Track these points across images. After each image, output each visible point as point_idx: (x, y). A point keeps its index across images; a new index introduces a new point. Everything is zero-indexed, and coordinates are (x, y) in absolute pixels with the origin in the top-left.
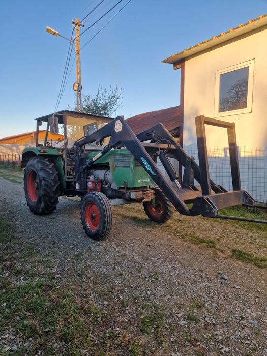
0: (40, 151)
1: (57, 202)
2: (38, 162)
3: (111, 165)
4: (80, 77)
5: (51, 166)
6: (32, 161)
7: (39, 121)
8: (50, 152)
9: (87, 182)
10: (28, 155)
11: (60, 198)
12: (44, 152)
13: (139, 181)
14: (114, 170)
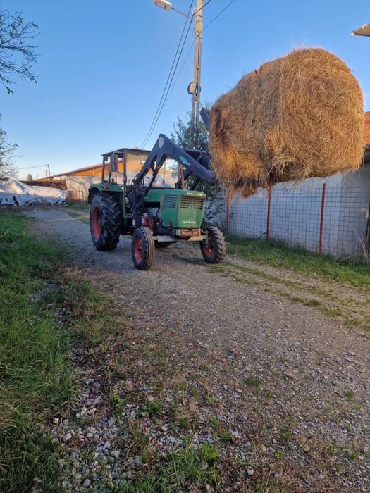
0: (103, 187)
1: (117, 240)
2: (102, 200)
3: (161, 204)
4: (199, 73)
5: (113, 206)
6: (97, 198)
7: (106, 157)
8: (113, 189)
9: (141, 219)
10: (93, 191)
11: (121, 237)
12: (107, 188)
13: (183, 222)
14: (163, 209)
